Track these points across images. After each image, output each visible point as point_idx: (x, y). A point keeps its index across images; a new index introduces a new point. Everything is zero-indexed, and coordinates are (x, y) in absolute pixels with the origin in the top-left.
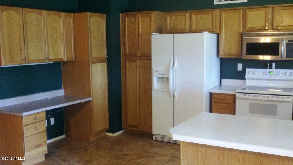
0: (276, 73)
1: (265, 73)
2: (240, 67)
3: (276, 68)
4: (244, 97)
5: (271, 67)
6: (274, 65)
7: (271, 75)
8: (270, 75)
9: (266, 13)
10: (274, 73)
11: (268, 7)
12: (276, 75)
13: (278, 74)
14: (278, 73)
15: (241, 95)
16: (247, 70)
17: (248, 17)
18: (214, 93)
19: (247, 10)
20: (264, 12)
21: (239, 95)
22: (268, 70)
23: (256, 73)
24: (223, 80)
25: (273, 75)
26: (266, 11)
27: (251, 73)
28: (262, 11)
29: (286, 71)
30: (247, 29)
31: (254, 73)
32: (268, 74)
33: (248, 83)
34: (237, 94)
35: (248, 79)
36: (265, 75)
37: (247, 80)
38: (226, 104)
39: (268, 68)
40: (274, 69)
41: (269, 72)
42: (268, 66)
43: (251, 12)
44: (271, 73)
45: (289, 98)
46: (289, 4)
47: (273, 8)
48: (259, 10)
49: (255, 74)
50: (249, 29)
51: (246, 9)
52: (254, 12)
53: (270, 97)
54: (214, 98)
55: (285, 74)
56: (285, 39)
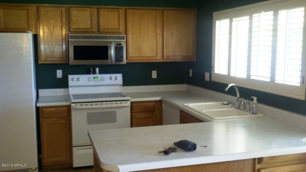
0: (101, 78)
1: (90, 79)
2: (59, 74)
3: (100, 73)
4: (82, 107)
5: (94, 73)
6: (97, 70)
7: (97, 80)
8: (95, 80)
9: (91, 13)
10: (99, 78)
11: (93, 8)
12: (101, 80)
13: (103, 80)
14: (103, 78)
15: (77, 105)
16: (70, 77)
17: (72, 17)
18: (42, 107)
19: (71, 9)
20: (89, 12)
21: (75, 105)
22: (92, 76)
23: (80, 79)
24: (40, 91)
25: (99, 80)
26: (91, 12)
27: (75, 80)
28: (87, 11)
29: (111, 76)
30: (72, 30)
31: (78, 79)
32: (93, 80)
33: (72, 91)
34: (73, 105)
35: (72, 87)
36: (90, 81)
37: (70, 88)
38: (59, 118)
39: (91, 74)
40: (98, 74)
41: (94, 78)
42: (92, 72)
43: (75, 12)
44: (96, 79)
45: (127, 103)
46: (113, 7)
47: (98, 9)
48: (84, 10)
49: (80, 81)
50: (74, 31)
51: (69, 8)
52: (78, 12)
53: (109, 104)
54: (43, 113)
55: (111, 78)
56: (113, 42)
